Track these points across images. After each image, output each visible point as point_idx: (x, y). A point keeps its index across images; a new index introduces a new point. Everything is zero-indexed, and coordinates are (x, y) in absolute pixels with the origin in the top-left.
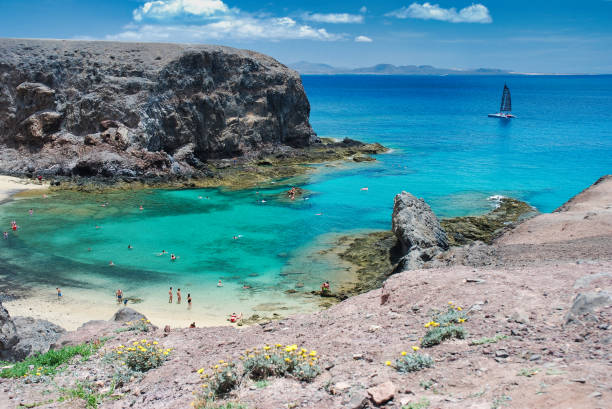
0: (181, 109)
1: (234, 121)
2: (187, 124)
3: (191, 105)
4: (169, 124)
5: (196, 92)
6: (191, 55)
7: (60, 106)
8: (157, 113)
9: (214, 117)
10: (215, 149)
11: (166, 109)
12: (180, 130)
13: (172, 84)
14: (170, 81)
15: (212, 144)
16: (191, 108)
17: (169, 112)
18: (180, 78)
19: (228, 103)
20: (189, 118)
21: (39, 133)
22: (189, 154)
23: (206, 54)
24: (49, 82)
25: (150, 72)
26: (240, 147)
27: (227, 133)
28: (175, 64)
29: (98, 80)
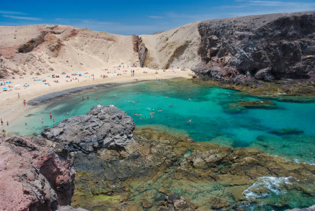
0: (267, 49)
1: (310, 58)
2: (270, 57)
3: (275, 47)
4: (257, 56)
5: (281, 39)
6: (282, 19)
7: (219, 45)
8: (251, 50)
9: (292, 54)
10: (288, 72)
11: (257, 48)
12: (263, 60)
13: (265, 35)
14: (264, 34)
15: (287, 70)
16: (275, 49)
17: (259, 50)
18: (271, 31)
19: (308, 47)
20: (271, 53)
21: (208, 56)
22: (264, 73)
23: (296, 17)
24: (218, 35)
25: (254, 29)
26: (308, 74)
27: (300, 65)
28: (270, 25)
29: (232, 34)
